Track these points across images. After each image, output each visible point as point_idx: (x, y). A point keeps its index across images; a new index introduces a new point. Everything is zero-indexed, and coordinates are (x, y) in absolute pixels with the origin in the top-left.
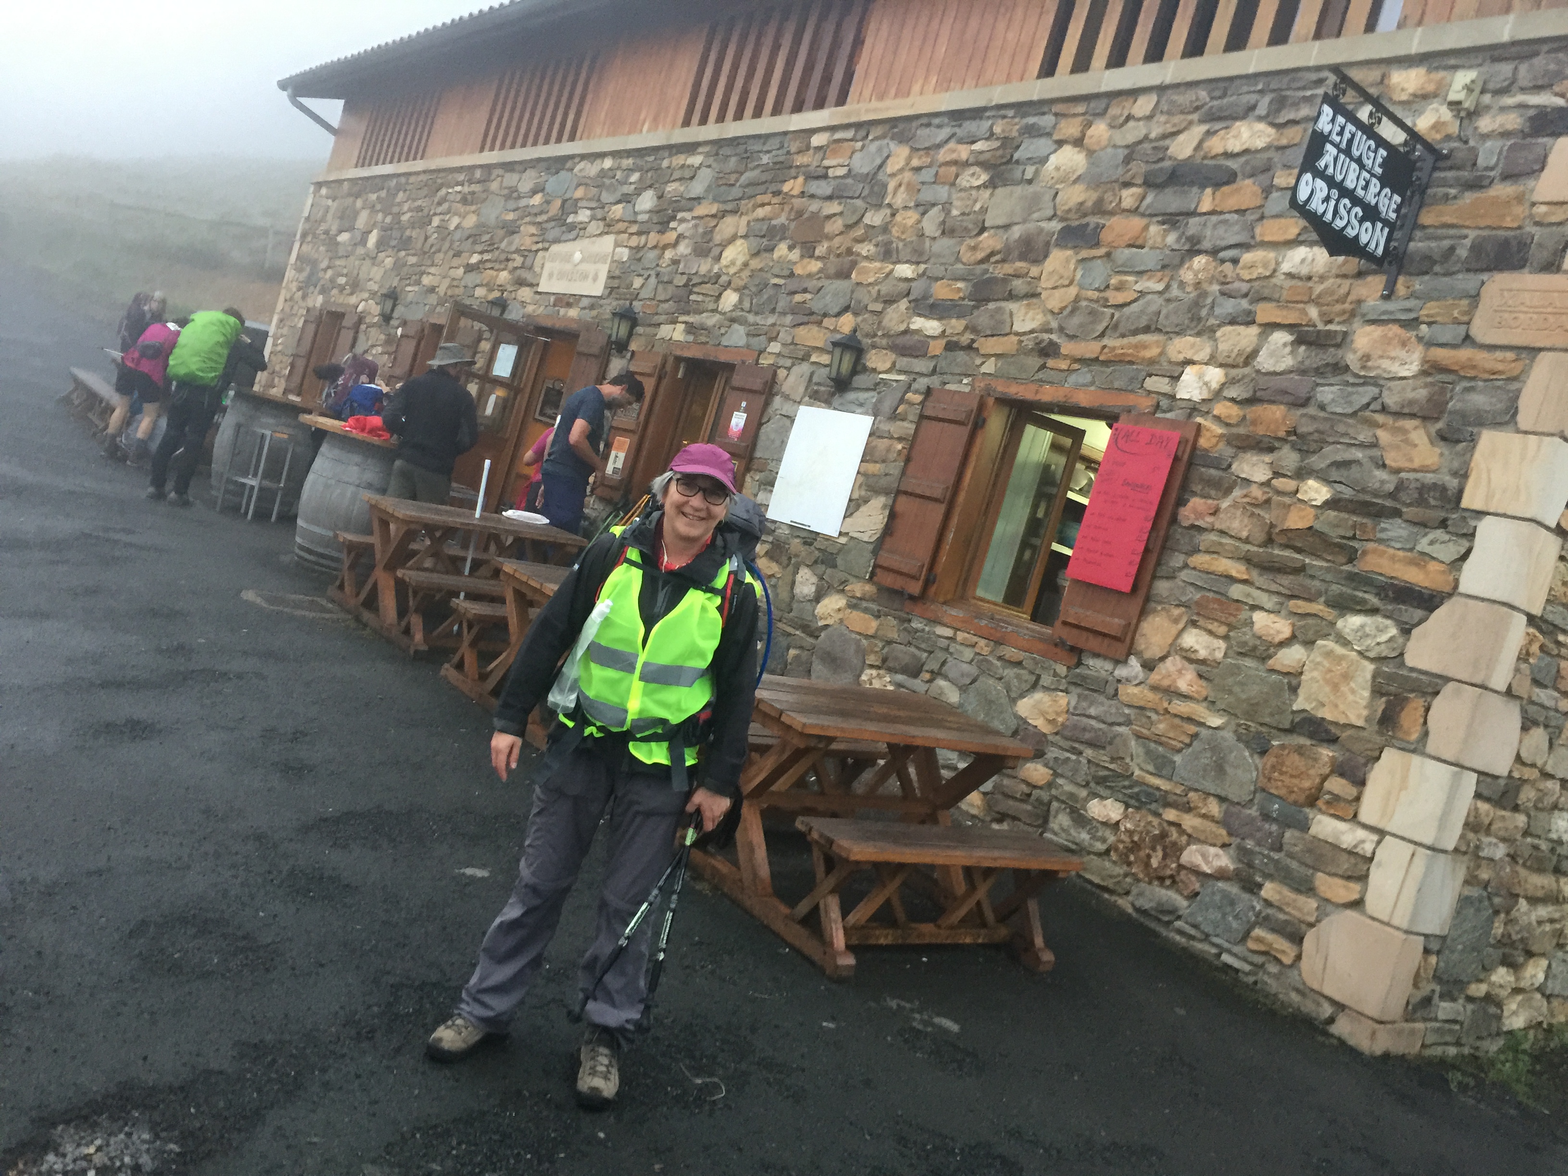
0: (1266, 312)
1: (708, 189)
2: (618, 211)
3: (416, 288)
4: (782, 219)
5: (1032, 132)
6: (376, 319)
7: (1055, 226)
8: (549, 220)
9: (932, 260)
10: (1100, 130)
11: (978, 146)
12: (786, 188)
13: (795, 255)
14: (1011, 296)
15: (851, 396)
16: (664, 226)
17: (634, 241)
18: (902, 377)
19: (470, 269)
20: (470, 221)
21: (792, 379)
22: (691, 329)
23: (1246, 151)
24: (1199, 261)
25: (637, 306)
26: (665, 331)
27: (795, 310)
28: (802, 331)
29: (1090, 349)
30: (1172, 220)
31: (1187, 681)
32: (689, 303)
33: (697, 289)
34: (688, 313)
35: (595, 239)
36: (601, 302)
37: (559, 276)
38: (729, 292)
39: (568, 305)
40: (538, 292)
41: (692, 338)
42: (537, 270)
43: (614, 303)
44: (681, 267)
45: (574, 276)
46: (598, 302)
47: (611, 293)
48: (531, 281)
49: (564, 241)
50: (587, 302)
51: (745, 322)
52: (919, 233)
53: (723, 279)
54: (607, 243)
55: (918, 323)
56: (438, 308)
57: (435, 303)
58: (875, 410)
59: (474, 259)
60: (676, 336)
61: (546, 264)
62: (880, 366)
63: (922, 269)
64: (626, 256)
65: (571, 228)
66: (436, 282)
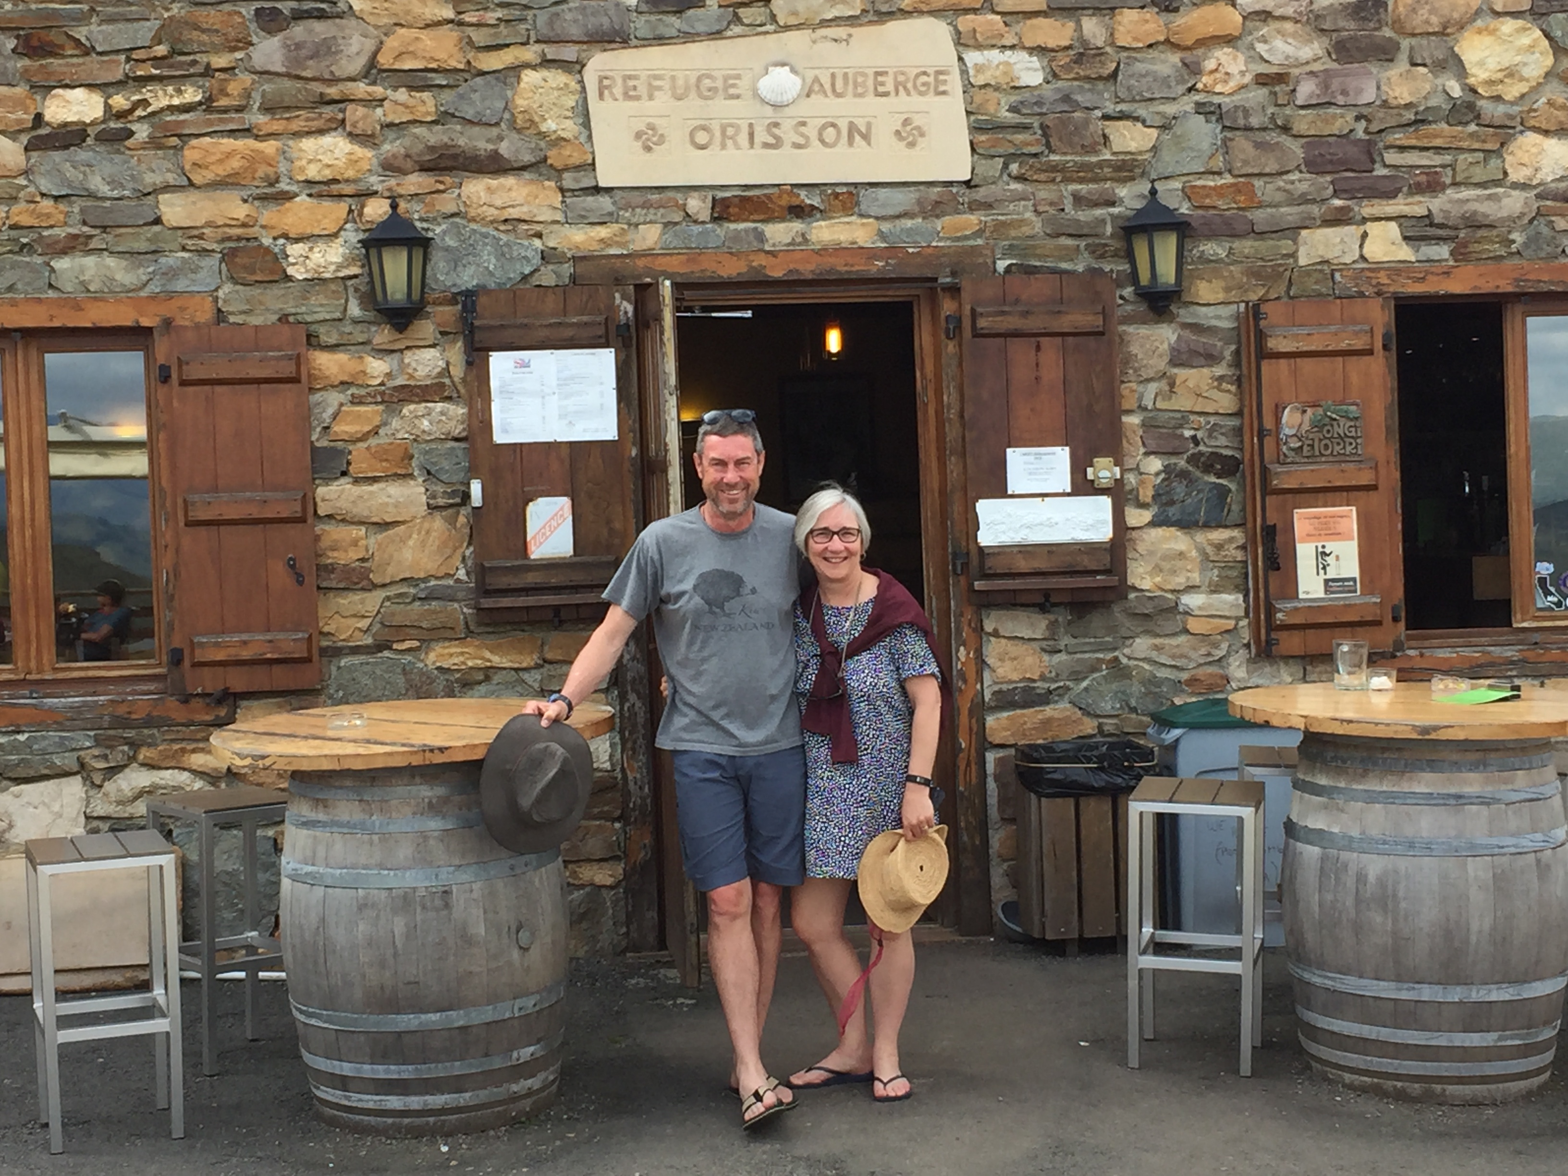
22: (1419, 230)
26: (1327, 245)
32: (1380, 171)
33: (1398, 137)
34: (1391, 195)
35: (840, 32)
36: (980, 194)
37: (702, 138)
38: (1532, 138)
39: (799, 212)
40: (597, 190)
41: (1442, 251)
42: (550, 125)
43: (1044, 193)
44: (1306, 90)
45: (788, 135)
46: (966, 196)
47: (1014, 168)
48: (527, 158)
49: (660, 40)
50: (903, 200)
53: (1488, 110)
54: (922, 42)
59: (76, 106)
60: (1374, 250)
61: (596, 108)
64: (1029, 72)
65: (677, 3)
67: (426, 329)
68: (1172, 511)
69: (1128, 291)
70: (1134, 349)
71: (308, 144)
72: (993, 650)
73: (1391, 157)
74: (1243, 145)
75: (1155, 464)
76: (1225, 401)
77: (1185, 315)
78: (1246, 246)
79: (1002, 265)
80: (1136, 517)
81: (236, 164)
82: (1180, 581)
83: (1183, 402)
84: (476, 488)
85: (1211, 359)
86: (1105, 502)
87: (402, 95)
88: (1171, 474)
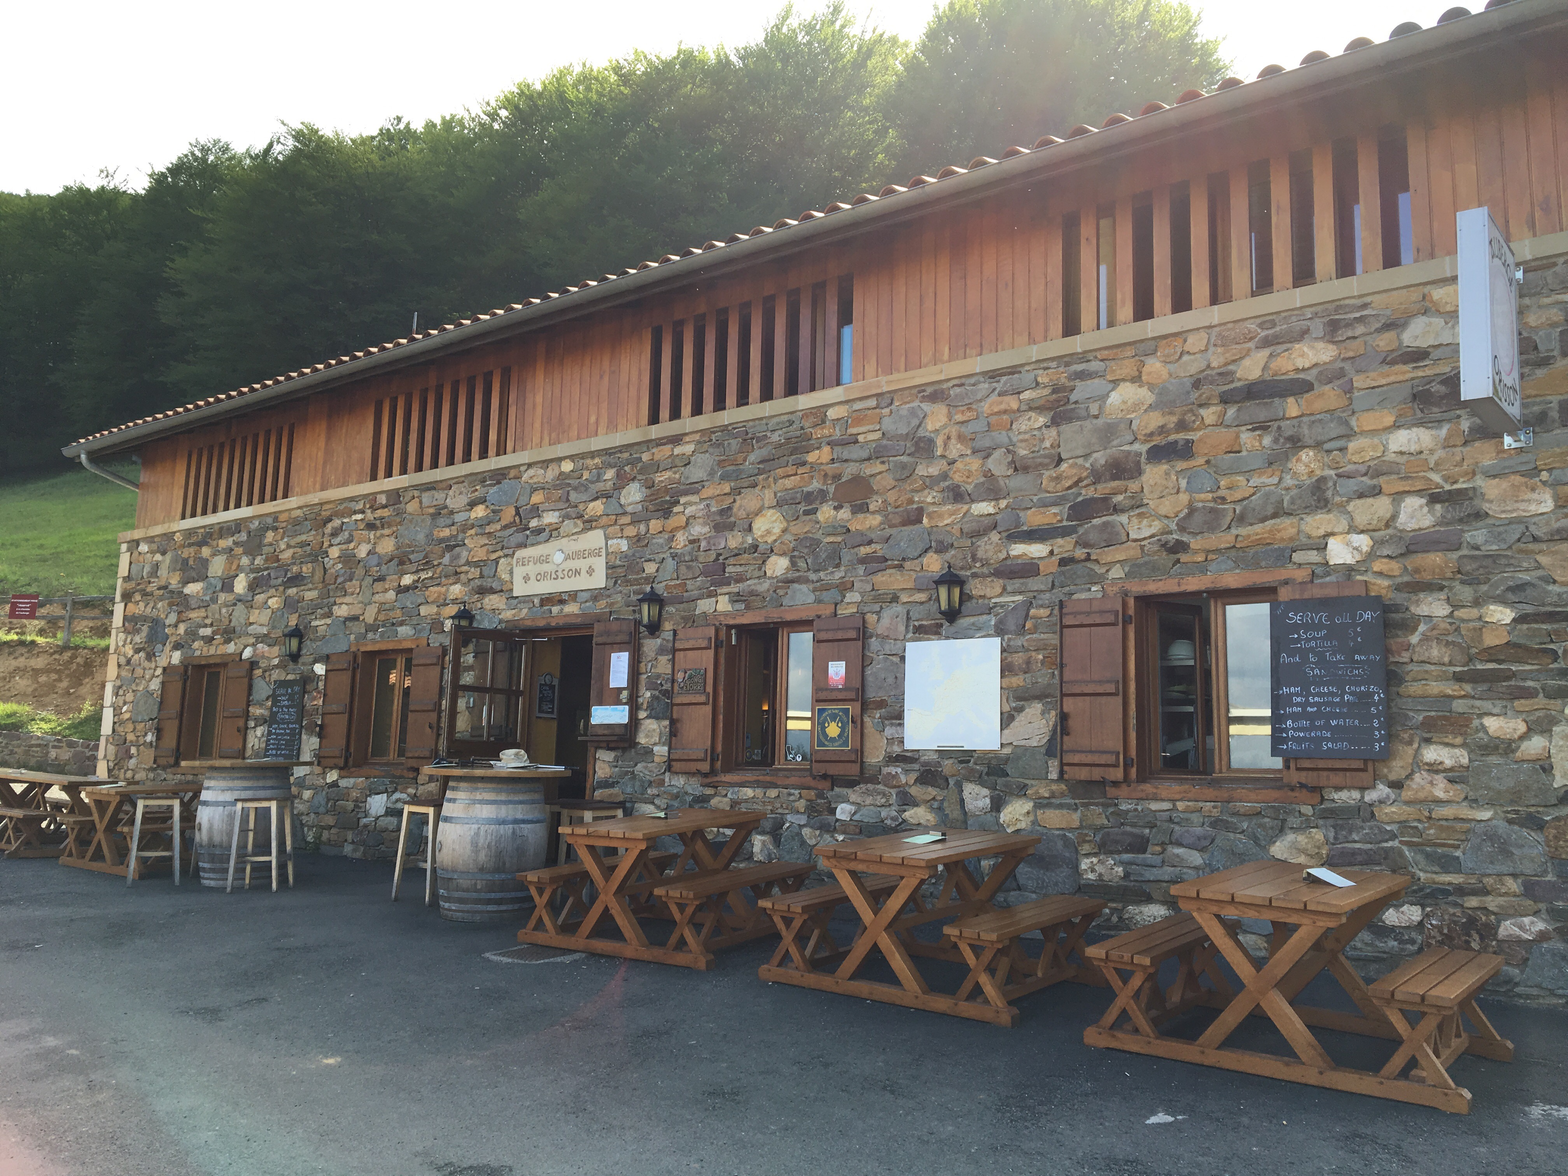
0: (1389, 484)
1: (712, 474)
2: (597, 507)
3: (329, 621)
4: (816, 485)
5: (1082, 376)
6: (276, 661)
7: (1141, 448)
8: (505, 527)
9: (1012, 495)
10: (1154, 367)
11: (1026, 395)
12: (812, 457)
13: (844, 514)
14: (1117, 510)
15: (963, 622)
16: (666, 512)
17: (631, 531)
18: (1019, 598)
19: (402, 590)
20: (387, 546)
21: (886, 621)
22: (736, 598)
23: (1316, 365)
24: (1307, 455)
25: (660, 588)
26: (704, 606)
27: (863, 561)
28: (879, 578)
29: (1224, 540)
30: (1262, 427)
31: (1440, 789)
32: (726, 575)
33: (732, 561)
34: (727, 584)
35: (576, 537)
36: (608, 592)
37: (539, 578)
38: (774, 558)
39: (562, 602)
40: (513, 598)
41: (742, 606)
42: (504, 577)
43: (625, 590)
44: (703, 545)
45: (560, 575)
46: (603, 593)
47: (618, 582)
48: (499, 588)
49: (533, 545)
50: (586, 595)
51: (807, 581)
52: (989, 475)
53: (762, 548)
54: (595, 538)
55: (1018, 549)
56: (370, 635)
57: (363, 631)
58: (1000, 631)
59: (407, 580)
60: (720, 608)
61: (515, 570)
62: (989, 592)
63: (1003, 504)
64: (624, 545)
65: (539, 531)
66: (356, 610)
68: (653, 713)
69: (643, 627)
71: (452, 587)
72: (598, 764)
73: (728, 569)
74: (682, 568)
75: (648, 694)
76: (668, 669)
77: (660, 635)
78: (681, 607)
79: (612, 618)
80: (639, 714)
81: (437, 595)
82: (653, 741)
83: (658, 670)
85: (666, 652)
86: (627, 707)
87: (473, 570)
88: (653, 697)
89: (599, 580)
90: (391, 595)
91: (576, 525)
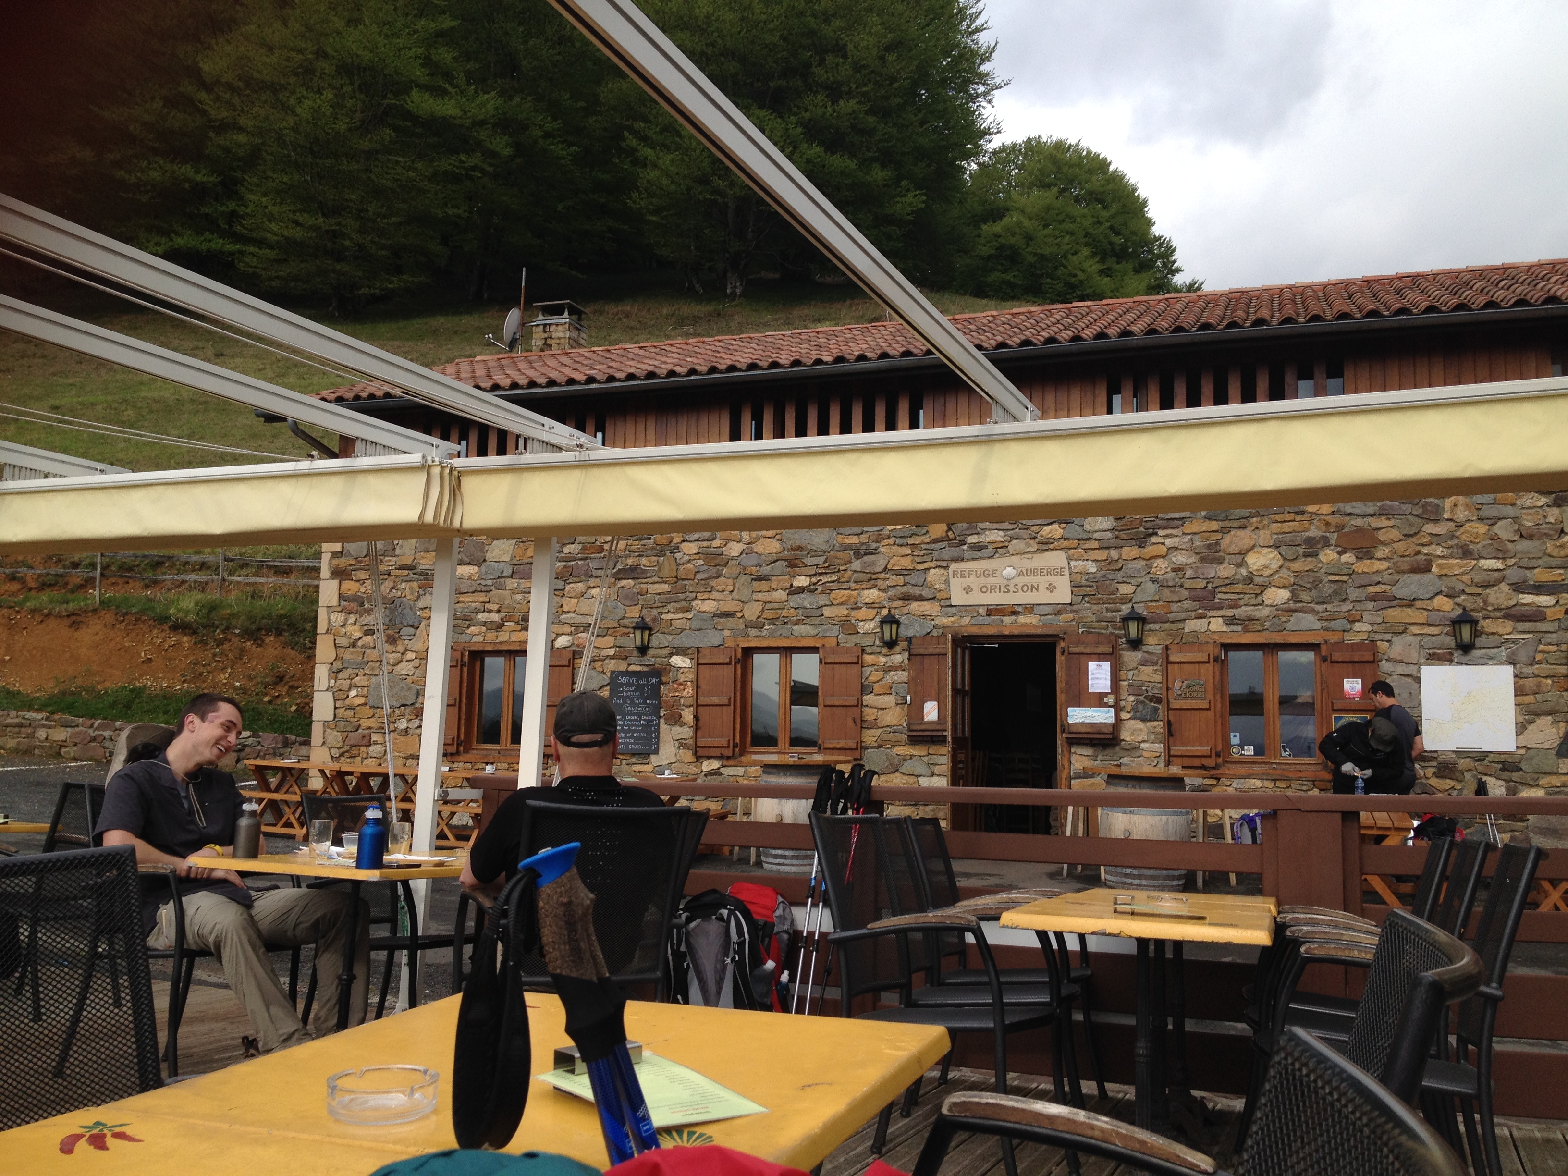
2: (1054, 531)
3: (687, 615)
4: (1314, 532)
6: (611, 652)
8: (932, 542)
9: (1518, 556)
13: (1348, 557)
15: (1476, 653)
16: (1141, 541)
17: (1102, 555)
18: (1530, 636)
19: (795, 591)
21: (1397, 648)
22: (1230, 621)
25: (1140, 609)
26: (1195, 625)
27: (1373, 598)
28: (1391, 613)
32: (1217, 601)
33: (1223, 589)
34: (1221, 608)
35: (1030, 556)
36: (1074, 608)
37: (984, 590)
38: (1273, 589)
39: (1014, 613)
40: (951, 606)
41: (1239, 628)
42: (937, 586)
43: (1095, 607)
44: (1189, 573)
45: (1012, 588)
46: (1069, 608)
47: (1086, 599)
48: (930, 596)
49: (973, 559)
50: (1048, 609)
51: (1312, 611)
52: (1495, 538)
53: (1257, 580)
54: (1056, 559)
55: (1527, 599)
56: (753, 632)
57: (742, 627)
58: (1511, 662)
59: (802, 581)
60: (1213, 627)
61: (952, 581)
62: (1501, 630)
63: (1511, 562)
64: (1092, 568)
65: (978, 547)
66: (729, 606)
67: (898, 649)
68: (1138, 714)
69: (1124, 640)
70: (1125, 659)
71: (866, 592)
72: (1074, 758)
73: (1220, 596)
74: (1166, 591)
75: (1132, 698)
76: (1158, 678)
77: (1144, 648)
78: (1167, 626)
79: (1081, 631)
80: (1124, 716)
81: (845, 598)
82: (1140, 739)
83: (1143, 677)
84: (909, 698)
85: (1154, 664)
86: (1112, 710)
87: (894, 577)
88: (1138, 702)
89: (1064, 595)
90: (781, 595)
91: (1028, 545)
